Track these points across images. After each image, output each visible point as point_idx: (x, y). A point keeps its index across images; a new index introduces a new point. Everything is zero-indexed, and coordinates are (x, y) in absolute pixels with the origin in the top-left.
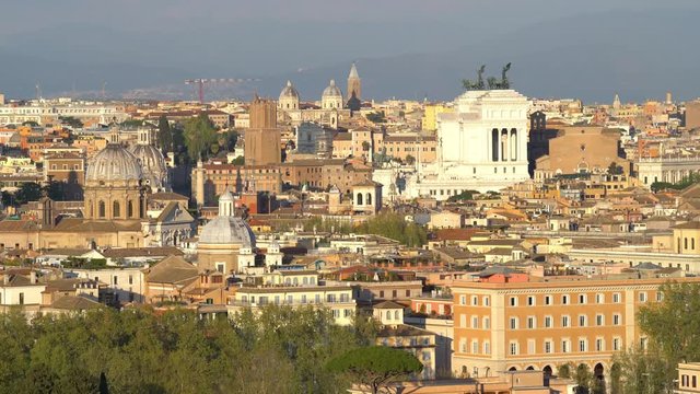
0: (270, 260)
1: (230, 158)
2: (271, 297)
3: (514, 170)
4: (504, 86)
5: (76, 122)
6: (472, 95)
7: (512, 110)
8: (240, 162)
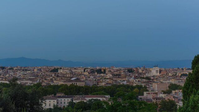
0: (137, 81)
3: (158, 74)
4: (157, 67)
7: (158, 69)
8: (134, 73)
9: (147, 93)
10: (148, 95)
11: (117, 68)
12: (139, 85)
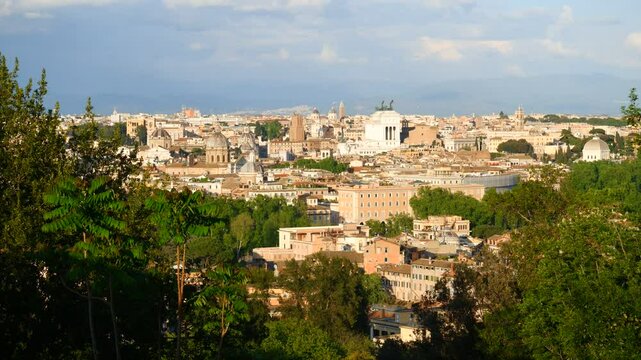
1: (284, 139)
2: (263, 194)
3: (395, 144)
4: (390, 109)
5: (225, 124)
6: (379, 112)
7: (394, 119)
8: (288, 140)
9: (293, 234)
10: (297, 243)
11: (210, 120)
12: (268, 199)
